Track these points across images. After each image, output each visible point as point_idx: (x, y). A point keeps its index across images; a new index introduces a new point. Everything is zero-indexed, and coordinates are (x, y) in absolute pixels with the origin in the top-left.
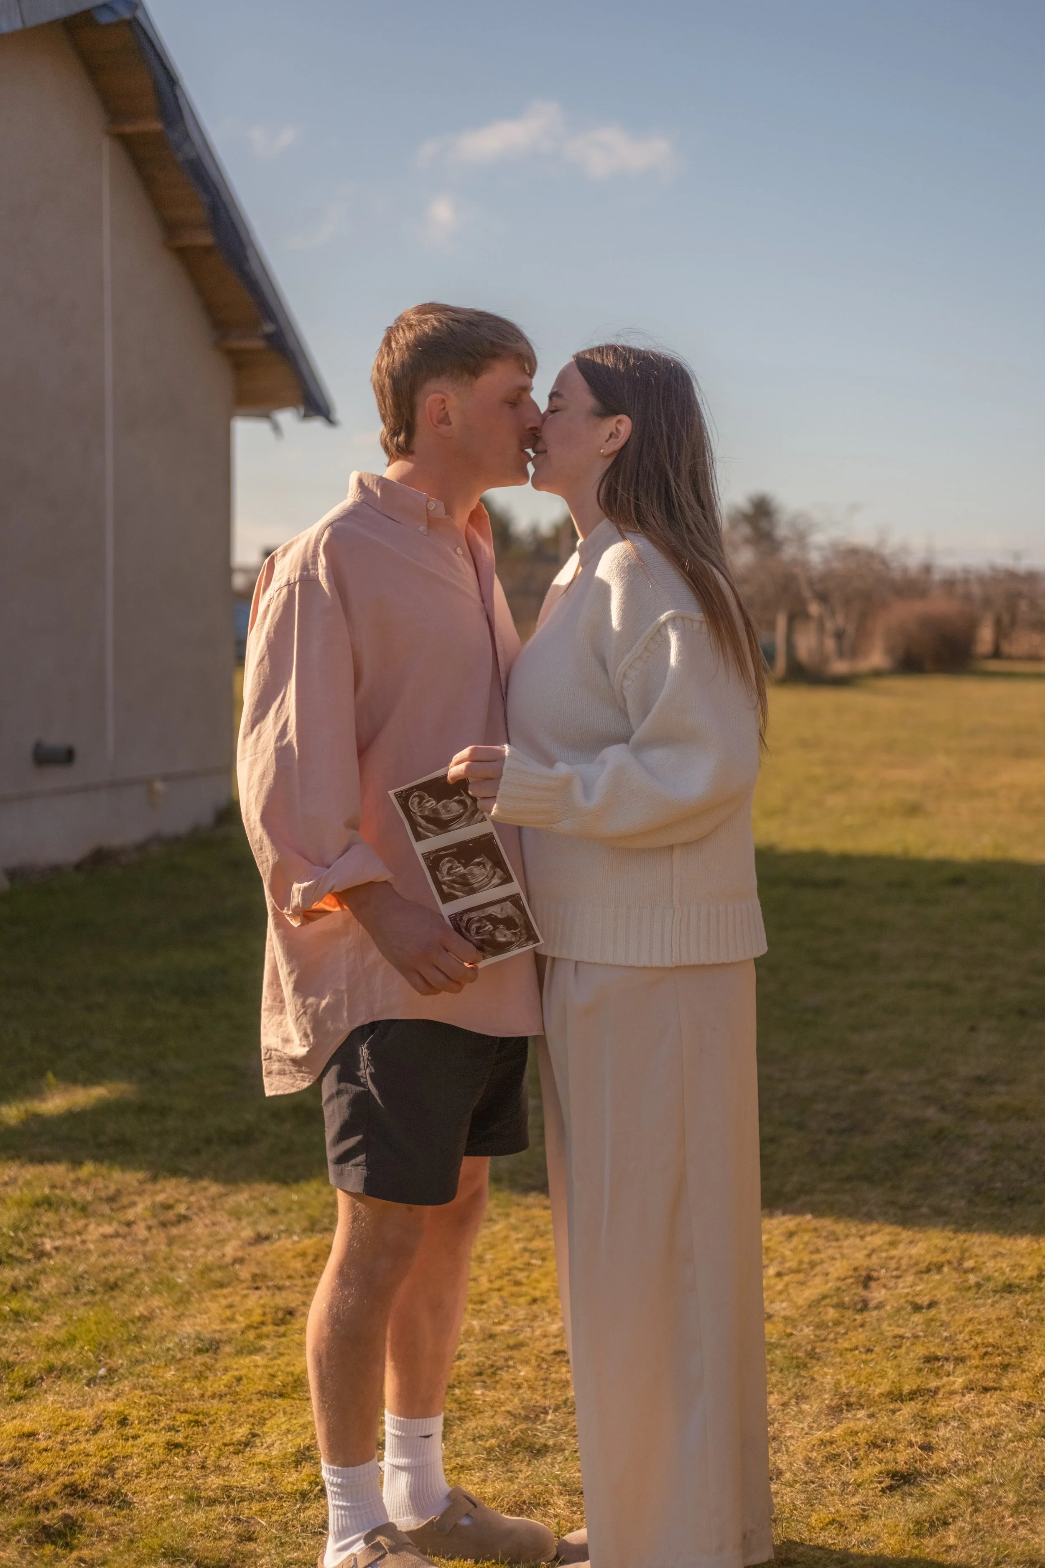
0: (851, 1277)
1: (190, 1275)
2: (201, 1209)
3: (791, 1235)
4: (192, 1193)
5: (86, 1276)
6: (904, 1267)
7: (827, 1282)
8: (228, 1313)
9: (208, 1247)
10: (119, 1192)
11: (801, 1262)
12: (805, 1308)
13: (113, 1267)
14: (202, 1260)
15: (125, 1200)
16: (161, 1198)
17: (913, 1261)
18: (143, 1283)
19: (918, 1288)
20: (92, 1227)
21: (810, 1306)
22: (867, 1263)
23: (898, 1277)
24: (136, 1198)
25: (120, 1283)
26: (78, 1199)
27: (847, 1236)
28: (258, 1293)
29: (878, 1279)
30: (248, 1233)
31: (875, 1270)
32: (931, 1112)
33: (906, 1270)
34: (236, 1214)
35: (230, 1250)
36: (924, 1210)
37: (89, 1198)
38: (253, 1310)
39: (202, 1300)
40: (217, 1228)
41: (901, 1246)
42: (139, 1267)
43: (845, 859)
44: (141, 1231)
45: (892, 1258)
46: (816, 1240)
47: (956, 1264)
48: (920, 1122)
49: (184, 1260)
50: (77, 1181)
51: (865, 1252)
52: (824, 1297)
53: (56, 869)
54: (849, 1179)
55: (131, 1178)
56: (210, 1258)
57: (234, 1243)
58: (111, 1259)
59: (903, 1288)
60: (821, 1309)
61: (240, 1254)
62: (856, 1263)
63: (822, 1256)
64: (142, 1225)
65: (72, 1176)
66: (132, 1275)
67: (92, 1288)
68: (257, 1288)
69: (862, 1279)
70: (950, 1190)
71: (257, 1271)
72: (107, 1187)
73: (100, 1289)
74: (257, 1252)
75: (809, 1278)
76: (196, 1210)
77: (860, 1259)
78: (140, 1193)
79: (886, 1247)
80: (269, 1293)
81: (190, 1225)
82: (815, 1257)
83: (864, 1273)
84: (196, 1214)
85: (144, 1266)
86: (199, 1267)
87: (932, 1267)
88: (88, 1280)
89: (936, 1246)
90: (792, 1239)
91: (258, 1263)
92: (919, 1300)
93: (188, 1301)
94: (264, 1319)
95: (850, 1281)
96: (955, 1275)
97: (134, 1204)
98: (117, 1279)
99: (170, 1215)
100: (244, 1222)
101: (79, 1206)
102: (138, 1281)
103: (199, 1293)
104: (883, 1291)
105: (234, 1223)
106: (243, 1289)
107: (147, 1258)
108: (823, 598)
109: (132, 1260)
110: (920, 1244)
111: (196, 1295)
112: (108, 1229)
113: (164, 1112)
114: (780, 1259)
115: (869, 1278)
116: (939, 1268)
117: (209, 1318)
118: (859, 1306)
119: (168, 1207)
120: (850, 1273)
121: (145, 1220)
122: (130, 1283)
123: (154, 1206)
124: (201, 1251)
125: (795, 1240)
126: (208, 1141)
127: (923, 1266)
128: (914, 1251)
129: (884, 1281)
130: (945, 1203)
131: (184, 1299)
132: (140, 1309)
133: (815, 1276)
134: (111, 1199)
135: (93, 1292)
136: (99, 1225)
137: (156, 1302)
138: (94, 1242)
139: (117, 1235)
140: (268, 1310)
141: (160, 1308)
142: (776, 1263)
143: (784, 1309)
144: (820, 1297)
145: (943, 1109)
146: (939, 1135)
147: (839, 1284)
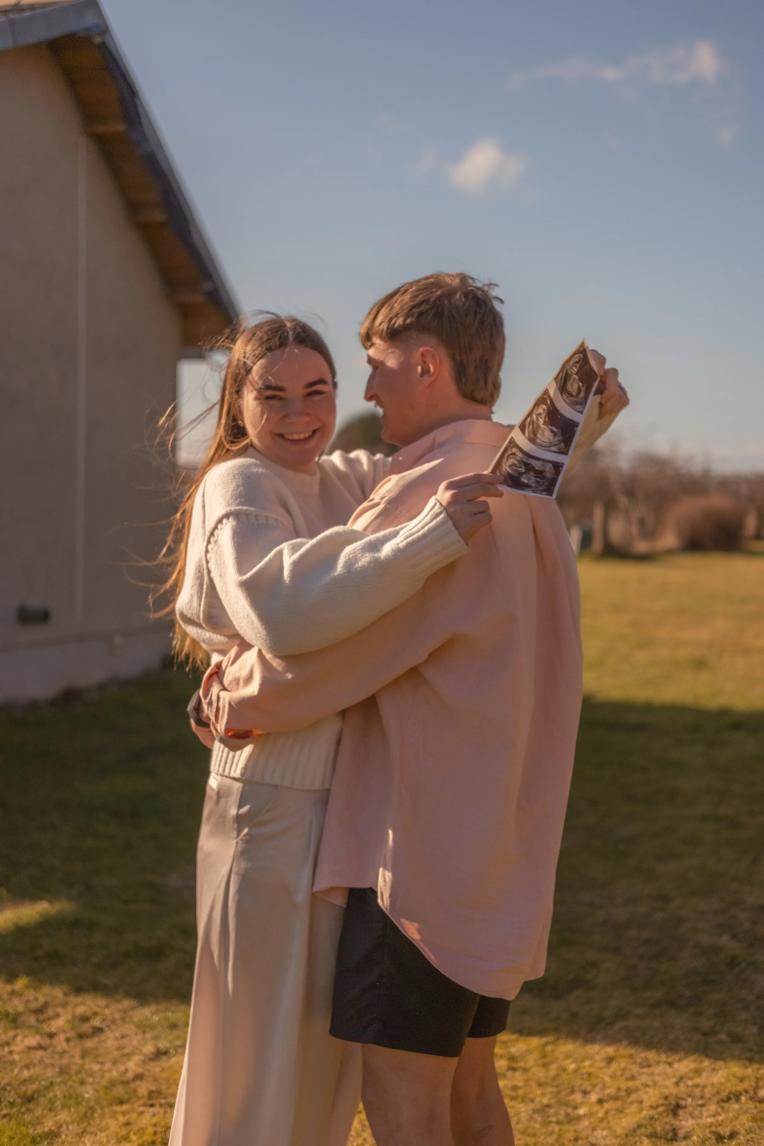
0: (662, 1105)
1: (97, 1091)
2: (114, 1021)
3: (610, 1060)
4: (107, 1006)
5: (8, 1088)
6: (707, 1095)
7: (641, 1110)
8: (124, 1132)
9: (115, 1062)
10: (46, 1005)
11: (619, 1089)
12: (623, 1136)
13: (31, 1080)
14: (107, 1075)
15: (50, 1012)
16: (81, 1010)
17: (715, 1090)
18: (55, 1096)
19: (720, 1118)
20: (19, 1038)
21: (627, 1136)
22: (674, 1091)
23: (702, 1106)
24: (60, 1010)
25: (36, 1096)
26: (11, 1011)
27: (658, 1063)
28: (152, 1110)
29: (685, 1107)
30: (149, 1049)
31: (683, 1099)
32: (724, 940)
33: (710, 1099)
34: (143, 1027)
35: (132, 1065)
36: (723, 1037)
37: (21, 1008)
38: (146, 1129)
39: (103, 1117)
40: (125, 1041)
41: (704, 1074)
42: (54, 1080)
43: (648, 708)
44: (60, 1042)
45: (696, 1086)
46: (631, 1067)
47: (752, 1093)
48: (717, 949)
49: (91, 1074)
50: (13, 993)
51: (674, 1080)
52: (640, 1126)
53: (34, 705)
54: (658, 1004)
55: (58, 992)
56: (115, 1073)
57: (137, 1058)
58: (32, 1071)
59: (707, 1117)
60: (637, 1138)
61: (140, 1070)
62: (666, 1091)
63: (638, 1083)
64: (62, 1037)
65: (9, 988)
66: (47, 1088)
67: (12, 1100)
68: (152, 1105)
69: (671, 1107)
70: (744, 1016)
71: (154, 1088)
72: (36, 999)
73: (19, 1101)
74: (155, 1068)
75: (626, 1105)
76: (109, 1023)
77: (669, 1087)
78: (64, 1005)
79: (691, 1074)
80: (162, 1111)
81: (103, 1037)
82: (631, 1084)
83: (673, 1102)
84: (109, 1026)
85: (59, 1080)
86: (104, 1082)
87: (732, 1096)
88: (9, 1091)
89: (734, 1076)
90: (611, 1064)
91: (155, 1080)
92: (721, 1130)
93: (92, 1117)
94: (155, 1138)
95: (661, 1109)
96: (751, 1105)
97: (57, 1016)
98: (35, 1092)
99: (86, 1028)
100: (148, 1036)
101: (11, 1017)
102: (51, 1095)
103: (102, 1108)
104: (690, 1122)
105: (140, 1036)
106: (140, 1106)
107: (63, 1071)
108: (630, 493)
109: (49, 1072)
110: (721, 1072)
111: (99, 1111)
112: (33, 1041)
113: (92, 927)
114: (600, 1086)
115: (678, 1106)
116: (737, 1097)
117: (107, 1137)
118: (669, 1137)
119: (85, 1019)
120: (662, 1101)
121: (64, 1031)
122: (44, 1096)
123: (74, 1017)
124: (108, 1066)
125: (614, 1066)
126: (126, 955)
127: (724, 1095)
128: (716, 1079)
129: (690, 1109)
130: (739, 1029)
131: (88, 1115)
132: (49, 1125)
133: (631, 1103)
134: (39, 1011)
135: (12, 1104)
136: (25, 1036)
137: (63, 1116)
138: (19, 1053)
139: (40, 1047)
140: (158, 1129)
141: (67, 1124)
142: (597, 1089)
143: (605, 1138)
144: (636, 1126)
145: (734, 937)
146: (733, 962)
147: (652, 1112)
